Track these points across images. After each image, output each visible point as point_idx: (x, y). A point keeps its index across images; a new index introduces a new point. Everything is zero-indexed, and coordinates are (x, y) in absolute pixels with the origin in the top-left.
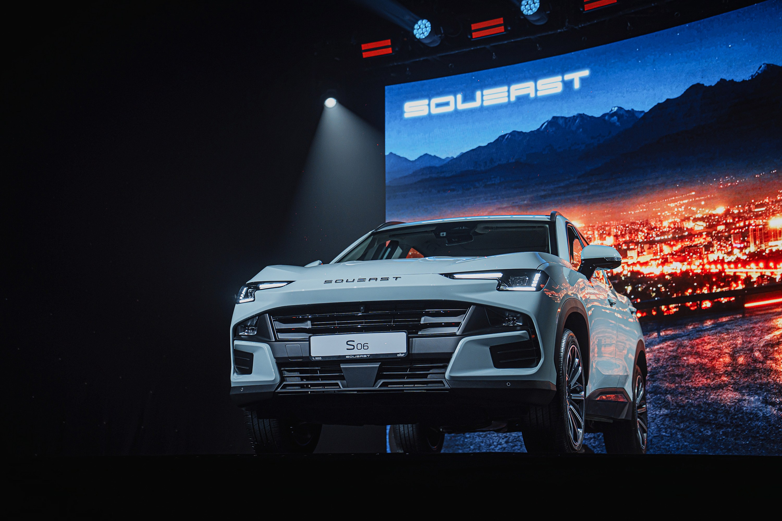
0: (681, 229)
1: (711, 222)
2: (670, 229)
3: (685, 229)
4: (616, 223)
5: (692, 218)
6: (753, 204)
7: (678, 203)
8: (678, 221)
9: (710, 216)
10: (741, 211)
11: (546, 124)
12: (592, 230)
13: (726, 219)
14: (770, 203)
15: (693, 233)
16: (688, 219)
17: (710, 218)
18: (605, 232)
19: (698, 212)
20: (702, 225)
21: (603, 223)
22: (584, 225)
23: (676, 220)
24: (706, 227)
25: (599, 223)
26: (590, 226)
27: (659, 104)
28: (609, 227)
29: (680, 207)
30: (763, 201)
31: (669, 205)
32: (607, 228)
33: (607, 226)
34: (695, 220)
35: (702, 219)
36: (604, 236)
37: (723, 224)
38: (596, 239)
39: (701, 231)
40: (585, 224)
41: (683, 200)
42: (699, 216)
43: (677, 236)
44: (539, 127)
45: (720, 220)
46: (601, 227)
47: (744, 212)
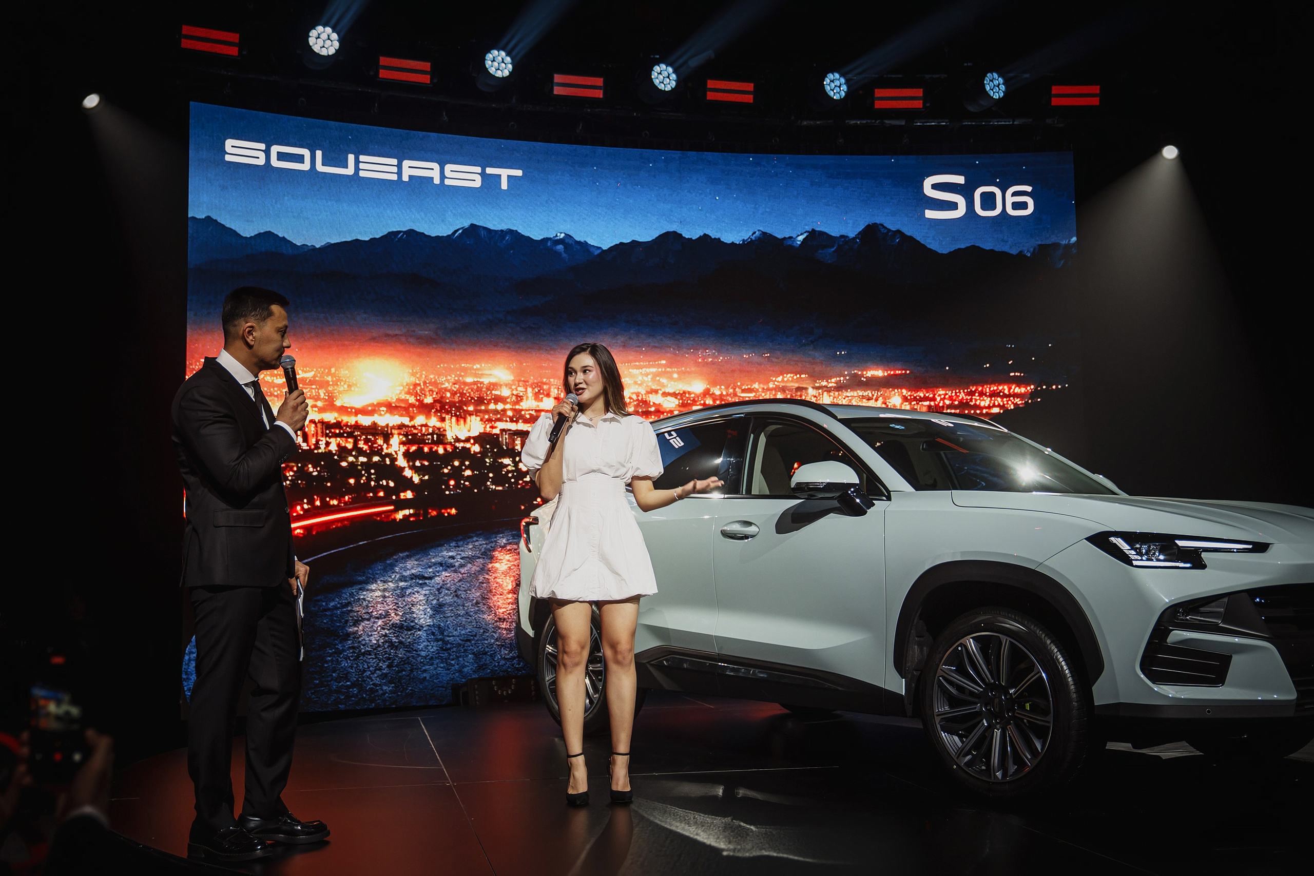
0: (646, 403)
1: (685, 400)
2: (632, 401)
3: (652, 404)
4: (559, 382)
5: (660, 392)
6: (740, 387)
7: (644, 371)
8: (642, 393)
9: (684, 393)
10: (724, 393)
11: (460, 231)
12: (524, 386)
13: (705, 399)
14: (760, 390)
15: (661, 410)
16: (656, 392)
17: (684, 395)
18: (541, 391)
19: (669, 385)
20: (674, 402)
21: (539, 379)
22: (512, 378)
23: (639, 391)
24: (679, 406)
25: (535, 378)
26: (521, 381)
27: (621, 243)
28: (548, 386)
29: (647, 375)
30: (751, 386)
31: (630, 370)
32: (545, 387)
33: (545, 384)
34: (665, 394)
35: (674, 395)
36: (541, 396)
37: (701, 404)
38: (530, 398)
39: (672, 409)
40: (515, 377)
41: (649, 368)
42: (672, 391)
43: (640, 411)
44: (450, 233)
45: (696, 399)
46: (537, 383)
47: (727, 395)
